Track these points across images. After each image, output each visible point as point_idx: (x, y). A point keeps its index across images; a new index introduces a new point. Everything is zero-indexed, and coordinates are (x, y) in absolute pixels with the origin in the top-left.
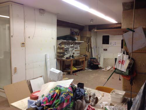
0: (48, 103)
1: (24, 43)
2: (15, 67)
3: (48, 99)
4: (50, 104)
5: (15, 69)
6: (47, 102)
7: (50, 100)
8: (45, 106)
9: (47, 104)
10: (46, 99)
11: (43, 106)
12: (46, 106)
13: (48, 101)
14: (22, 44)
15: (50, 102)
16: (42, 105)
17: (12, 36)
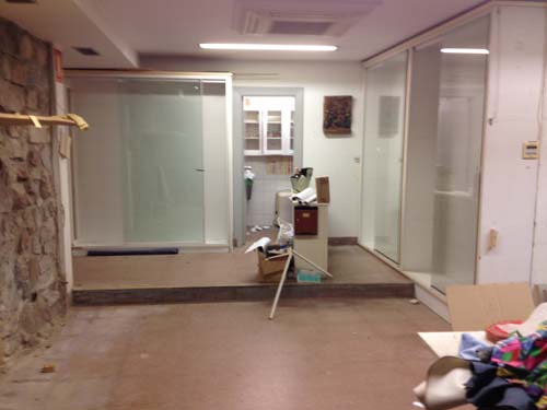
0: (518, 360)
1: (536, 144)
2: (492, 231)
3: (523, 348)
4: (523, 367)
5: (493, 235)
6: (515, 358)
7: (526, 353)
8: (502, 365)
9: (514, 364)
10: (514, 347)
11: (495, 364)
12: (507, 367)
13: (520, 356)
14: (529, 147)
15: (525, 359)
16: (494, 360)
17: (491, 120)
